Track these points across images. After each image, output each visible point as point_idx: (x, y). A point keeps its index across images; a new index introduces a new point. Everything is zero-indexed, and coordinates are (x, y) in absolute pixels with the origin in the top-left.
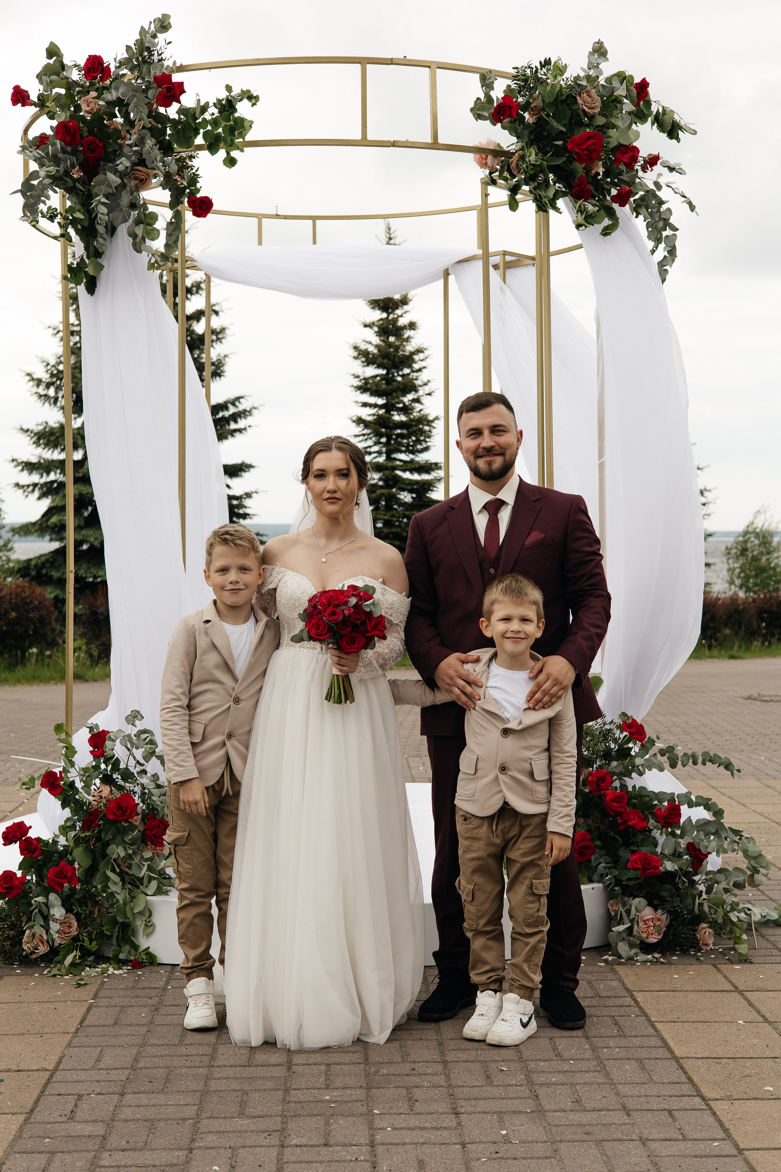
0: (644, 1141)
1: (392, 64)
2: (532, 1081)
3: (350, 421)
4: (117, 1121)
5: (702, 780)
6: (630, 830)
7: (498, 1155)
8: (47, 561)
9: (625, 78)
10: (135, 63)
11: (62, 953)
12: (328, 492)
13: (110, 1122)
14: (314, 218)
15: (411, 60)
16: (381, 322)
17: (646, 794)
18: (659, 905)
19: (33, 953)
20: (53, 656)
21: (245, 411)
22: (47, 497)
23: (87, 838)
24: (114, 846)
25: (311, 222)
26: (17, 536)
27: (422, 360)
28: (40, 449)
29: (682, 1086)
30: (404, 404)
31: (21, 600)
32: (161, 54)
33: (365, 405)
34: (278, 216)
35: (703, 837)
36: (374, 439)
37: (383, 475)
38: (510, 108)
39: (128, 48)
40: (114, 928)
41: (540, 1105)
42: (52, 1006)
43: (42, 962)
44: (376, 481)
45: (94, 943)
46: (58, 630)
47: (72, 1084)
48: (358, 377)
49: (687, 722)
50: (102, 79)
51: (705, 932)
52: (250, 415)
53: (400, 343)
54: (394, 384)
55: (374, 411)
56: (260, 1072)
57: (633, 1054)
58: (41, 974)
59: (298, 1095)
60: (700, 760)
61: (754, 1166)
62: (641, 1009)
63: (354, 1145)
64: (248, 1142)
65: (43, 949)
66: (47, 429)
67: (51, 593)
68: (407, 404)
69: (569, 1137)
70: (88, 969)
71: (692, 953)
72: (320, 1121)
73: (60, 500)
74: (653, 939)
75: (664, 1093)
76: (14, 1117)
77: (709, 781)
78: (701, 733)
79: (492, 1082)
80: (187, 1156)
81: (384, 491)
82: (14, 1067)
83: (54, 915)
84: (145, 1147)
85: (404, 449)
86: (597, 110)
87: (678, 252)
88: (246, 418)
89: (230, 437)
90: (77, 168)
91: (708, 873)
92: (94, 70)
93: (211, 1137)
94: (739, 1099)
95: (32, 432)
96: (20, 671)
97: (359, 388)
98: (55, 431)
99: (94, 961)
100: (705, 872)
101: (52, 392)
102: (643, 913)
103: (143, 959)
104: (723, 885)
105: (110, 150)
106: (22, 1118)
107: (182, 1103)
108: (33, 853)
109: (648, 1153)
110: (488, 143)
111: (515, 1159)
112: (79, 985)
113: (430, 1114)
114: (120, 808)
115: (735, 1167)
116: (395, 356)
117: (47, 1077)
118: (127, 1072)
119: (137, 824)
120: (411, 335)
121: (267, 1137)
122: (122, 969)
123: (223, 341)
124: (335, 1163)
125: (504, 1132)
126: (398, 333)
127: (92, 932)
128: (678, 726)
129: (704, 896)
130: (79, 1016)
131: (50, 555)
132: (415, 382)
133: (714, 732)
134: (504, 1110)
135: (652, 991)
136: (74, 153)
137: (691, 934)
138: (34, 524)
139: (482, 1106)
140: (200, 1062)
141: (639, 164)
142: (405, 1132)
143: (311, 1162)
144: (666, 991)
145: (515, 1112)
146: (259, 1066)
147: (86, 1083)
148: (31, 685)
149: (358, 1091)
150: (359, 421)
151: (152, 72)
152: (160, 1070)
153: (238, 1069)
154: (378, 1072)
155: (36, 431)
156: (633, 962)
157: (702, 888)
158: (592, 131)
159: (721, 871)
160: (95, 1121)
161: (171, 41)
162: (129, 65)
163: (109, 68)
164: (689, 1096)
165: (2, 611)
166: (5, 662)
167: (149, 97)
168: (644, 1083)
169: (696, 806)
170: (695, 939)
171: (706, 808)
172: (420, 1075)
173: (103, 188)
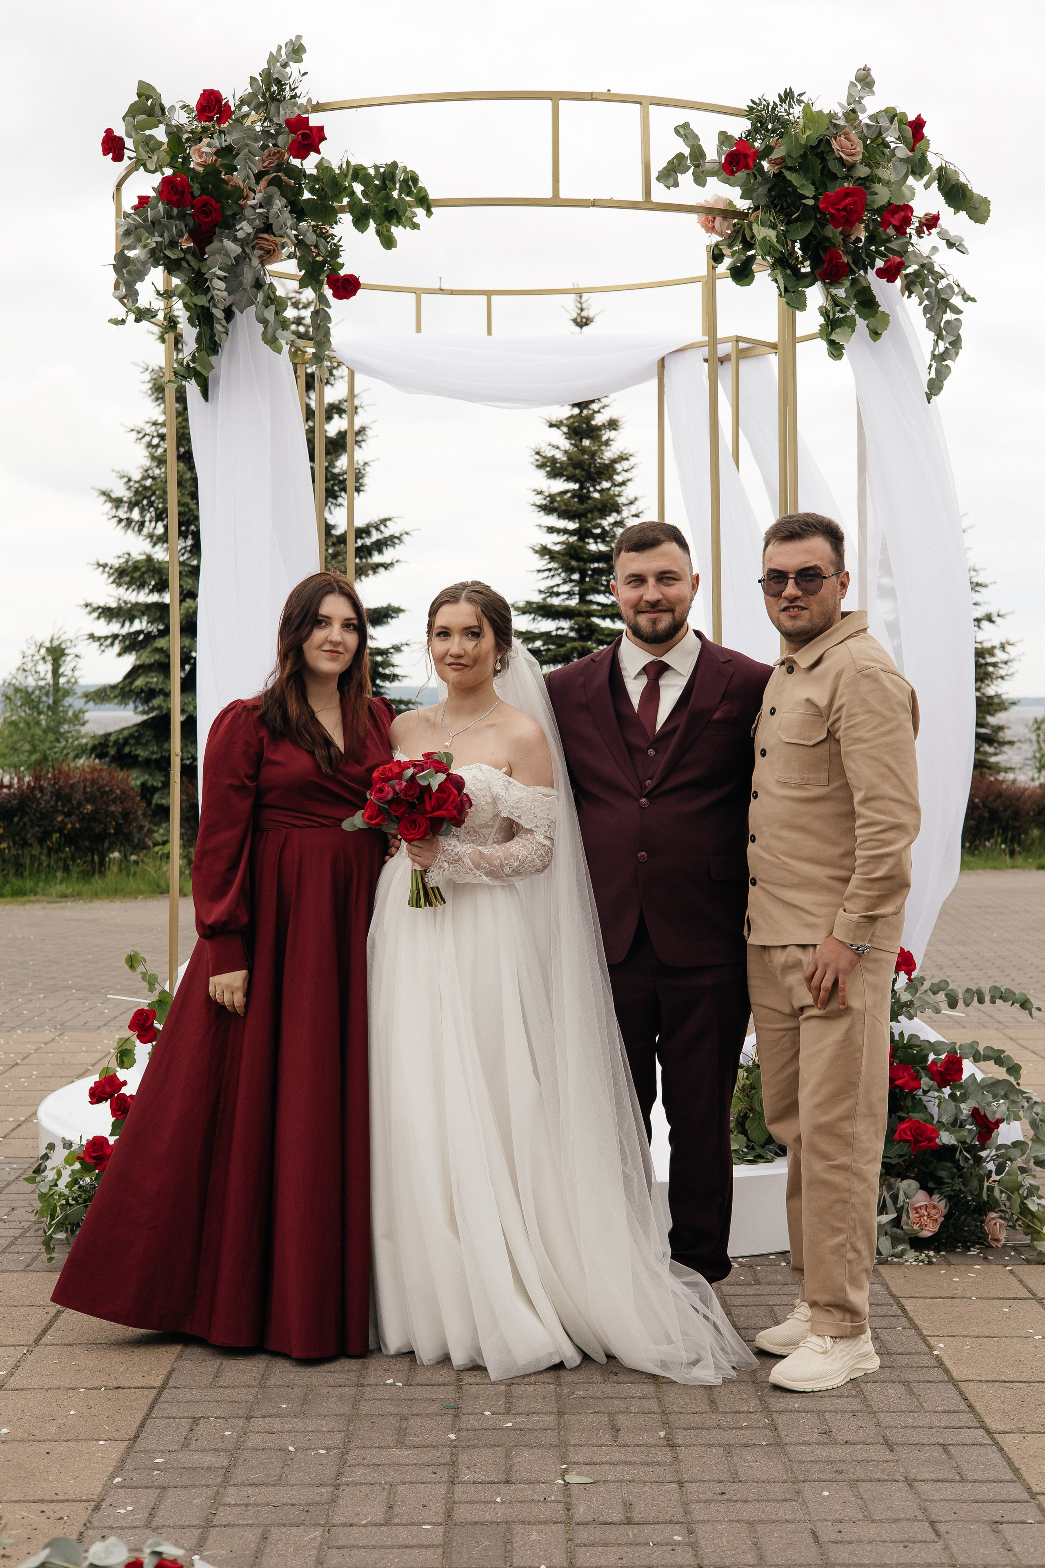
0: (910, 1482)
1: (592, 99)
2: (768, 1407)
3: (531, 551)
4: (244, 1450)
5: (997, 1029)
6: (897, 1091)
7: (725, 1497)
8: (131, 736)
9: (895, 115)
10: (261, 100)
12: (452, 656)
13: (235, 1453)
14: (489, 294)
15: (617, 95)
16: (572, 420)
17: (918, 1043)
18: (934, 1189)
20: (141, 864)
21: (392, 537)
22: (130, 653)
25: (485, 298)
26: (91, 704)
27: (626, 471)
28: (122, 590)
29: (961, 1416)
30: (603, 528)
31: (99, 789)
32: (294, 89)
33: (551, 530)
34: (441, 291)
35: (992, 1100)
36: (563, 575)
37: (575, 623)
38: (746, 156)
39: (253, 79)
41: (779, 1437)
44: (565, 631)
46: (146, 829)
47: (185, 1405)
48: (541, 493)
49: (978, 954)
50: (219, 121)
51: (995, 1224)
52: (400, 542)
53: (596, 448)
54: (590, 501)
55: (562, 538)
56: (422, 1392)
57: (899, 1376)
59: (472, 1421)
60: (987, 998)
62: (910, 1319)
63: (542, 1483)
64: (409, 1478)
66: (130, 563)
67: (137, 778)
68: (607, 528)
69: (815, 1476)
71: (978, 1250)
72: (499, 1454)
73: (148, 657)
74: (927, 1233)
75: (937, 1423)
76: (113, 1445)
77: (1007, 1031)
78: (998, 968)
79: (717, 1408)
80: (332, 1493)
81: (576, 644)
82: (112, 1384)
84: (280, 1481)
85: (603, 588)
86: (858, 158)
87: (964, 343)
88: (394, 547)
89: (370, 572)
90: (186, 236)
91: (999, 1147)
92: (210, 108)
93: (361, 1471)
94: (1033, 1432)
95: (111, 568)
96: (97, 882)
97: (543, 508)
98: (140, 565)
100: (995, 1146)
101: (136, 515)
102: (914, 1199)
104: (1020, 1162)
105: (229, 213)
106: (124, 1445)
107: (324, 1429)
109: (916, 1496)
110: (716, 201)
111: (746, 1501)
113: (639, 1446)
116: (590, 464)
117: (153, 1396)
118: (254, 1391)
120: (611, 438)
121: (433, 1471)
123: (363, 444)
124: (518, 1504)
125: (732, 1469)
126: (595, 433)
128: (967, 958)
129: (994, 1177)
131: (136, 728)
132: (617, 498)
134: (732, 1442)
135: (925, 1298)
136: (182, 217)
137: (977, 1226)
138: (113, 687)
139: (704, 1436)
140: (346, 1380)
141: (912, 226)
142: (608, 1467)
143: (488, 1502)
144: (943, 1298)
145: (746, 1445)
146: (420, 1385)
147: (203, 1404)
148: (111, 901)
149: (546, 1418)
150: (544, 551)
151: (282, 112)
152: (295, 1388)
154: (573, 1394)
155: (117, 566)
156: (901, 1261)
157: (991, 1166)
158: (851, 186)
159: (1016, 1144)
160: (215, 1450)
161: (305, 73)
162: (253, 103)
163: (230, 107)
164: (969, 1427)
165: (74, 802)
166: (78, 870)
167: (280, 144)
168: (913, 1412)
169: (984, 1060)
170: (982, 1233)
171: (996, 1063)
172: (625, 1398)
173: (219, 258)
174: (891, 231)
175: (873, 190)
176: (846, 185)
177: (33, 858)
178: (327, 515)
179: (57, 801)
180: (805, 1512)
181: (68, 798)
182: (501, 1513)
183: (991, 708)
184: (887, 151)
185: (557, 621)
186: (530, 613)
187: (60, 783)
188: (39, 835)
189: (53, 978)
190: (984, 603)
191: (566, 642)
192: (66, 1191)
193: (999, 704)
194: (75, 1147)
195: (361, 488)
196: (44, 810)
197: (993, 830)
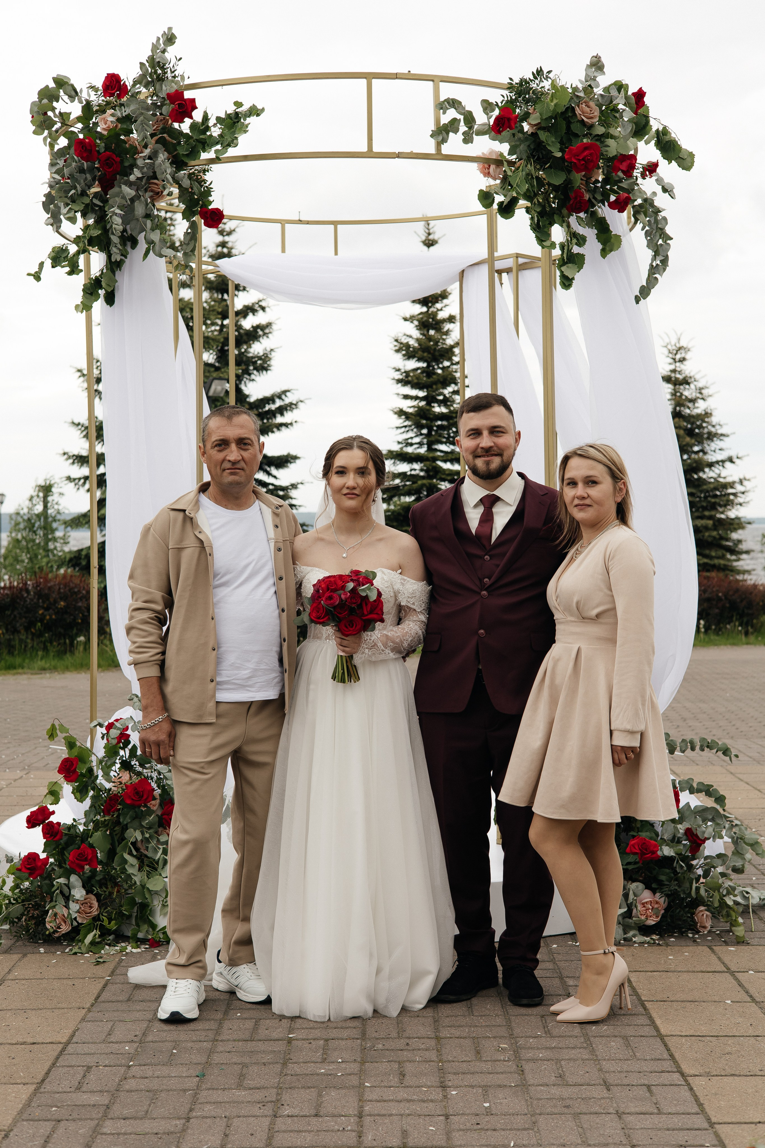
0: (619, 1115)
1: (397, 78)
2: (519, 1057)
3: (392, 412)
4: (122, 1091)
5: (721, 766)
7: (479, 1126)
9: (622, 87)
10: (150, 79)
11: (82, 932)
12: (348, 488)
13: (115, 1093)
14: (335, 223)
15: (415, 75)
16: (421, 316)
18: (657, 889)
19: (55, 932)
21: (291, 404)
23: (106, 823)
24: (132, 830)
25: (332, 226)
29: (664, 1063)
30: (445, 396)
31: (70, 590)
32: (173, 72)
33: (406, 397)
34: (300, 222)
35: (701, 823)
36: (415, 430)
37: (424, 466)
38: (509, 119)
39: (142, 64)
40: (133, 908)
41: (525, 1080)
42: (70, 983)
43: (65, 940)
44: (417, 472)
45: (113, 922)
47: (82, 1056)
48: (399, 370)
50: (120, 97)
51: (703, 915)
52: (297, 408)
53: (439, 337)
54: (434, 377)
55: (415, 403)
56: (261, 1046)
57: (620, 1032)
58: (63, 952)
59: (295, 1068)
60: (698, 748)
61: (723, 1139)
62: (633, 988)
63: (343, 1116)
64: (243, 1112)
65: (65, 929)
68: (447, 396)
69: (549, 1110)
70: (107, 947)
71: (690, 935)
72: (313, 1093)
74: (651, 922)
75: (645, 1069)
76: (25, 1087)
78: (727, 719)
79: (481, 1057)
80: (184, 1125)
81: (425, 481)
82: (30, 1040)
83: (74, 896)
84: (146, 1115)
85: (444, 440)
86: (596, 120)
88: (292, 411)
89: (275, 430)
90: (96, 183)
91: (706, 858)
92: (112, 87)
93: (208, 1107)
94: (717, 1076)
95: (82, 426)
96: (68, 659)
97: (399, 381)
99: (114, 940)
100: (703, 857)
102: (642, 896)
103: (160, 938)
104: (720, 869)
105: (127, 164)
106: (32, 1087)
107: (184, 1075)
108: (55, 837)
109: (623, 1126)
110: (491, 153)
111: (494, 1130)
112: (98, 963)
113: (419, 1087)
114: (137, 793)
115: (705, 1140)
116: (435, 349)
117: (59, 1049)
118: (135, 1045)
119: (155, 808)
120: (450, 329)
121: (262, 1107)
122: (140, 948)
123: (270, 335)
124: (323, 1133)
125: (487, 1105)
126: (437, 326)
127: (112, 912)
128: (705, 713)
129: (702, 880)
130: (96, 992)
132: (455, 374)
133: (739, 718)
134: (489, 1084)
135: (646, 971)
136: (91, 169)
137: (689, 917)
138: (85, 516)
139: (470, 1079)
140: (206, 1036)
141: (637, 171)
142: (393, 1104)
143: (300, 1131)
144: (660, 972)
145: (500, 1086)
146: (260, 1040)
147: (96, 1056)
148: (78, 673)
149: (352, 1065)
150: (401, 413)
151: (165, 88)
152: (167, 1044)
153: (240, 1043)
154: (374, 1047)
156: (631, 943)
157: (700, 872)
158: (589, 141)
159: (720, 856)
160: (101, 1091)
161: (180, 59)
162: (144, 82)
163: (126, 86)
164: (668, 1072)
165: (52, 600)
166: (54, 650)
167: (164, 113)
168: (627, 1060)
169: (697, 792)
170: (693, 922)
171: (706, 795)
172: (413, 1050)
173: (118, 200)
174: (620, 174)
175: (606, 143)
176: (585, 141)
177: (21, 641)
178: (242, 387)
179: (38, 599)
180: (538, 1138)
181: (46, 597)
182: (308, 1139)
183: (732, 527)
184: (617, 115)
185: (410, 465)
186: (391, 459)
187: (41, 586)
188: (26, 624)
189: (27, 731)
190: (727, 449)
191: (418, 480)
192: (10, 894)
193: (738, 524)
194: (15, 861)
195: (269, 368)
196: (29, 606)
197: (732, 616)
